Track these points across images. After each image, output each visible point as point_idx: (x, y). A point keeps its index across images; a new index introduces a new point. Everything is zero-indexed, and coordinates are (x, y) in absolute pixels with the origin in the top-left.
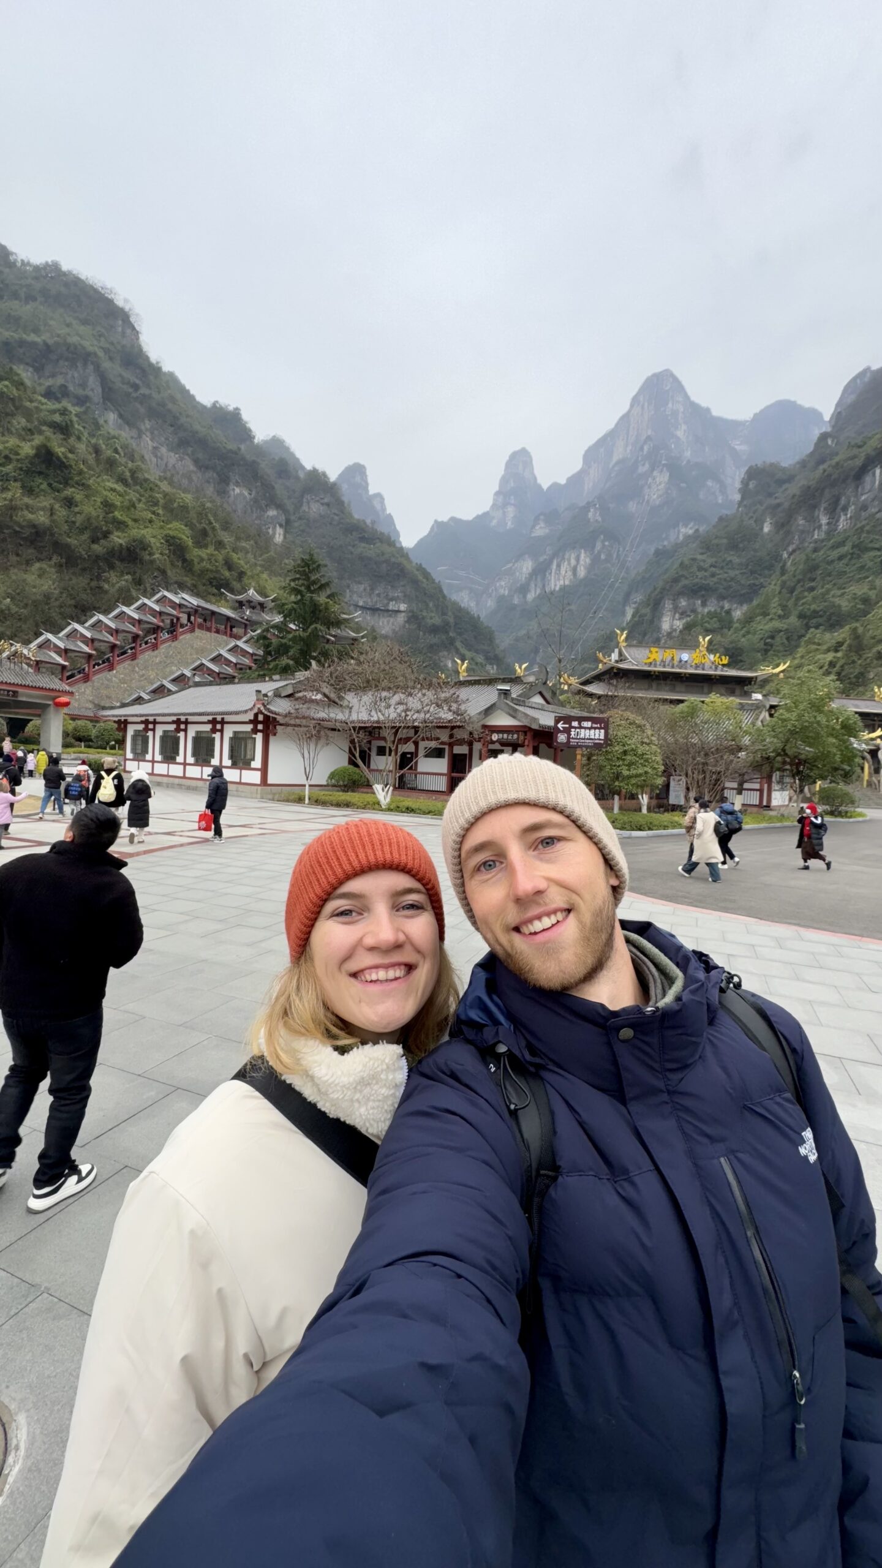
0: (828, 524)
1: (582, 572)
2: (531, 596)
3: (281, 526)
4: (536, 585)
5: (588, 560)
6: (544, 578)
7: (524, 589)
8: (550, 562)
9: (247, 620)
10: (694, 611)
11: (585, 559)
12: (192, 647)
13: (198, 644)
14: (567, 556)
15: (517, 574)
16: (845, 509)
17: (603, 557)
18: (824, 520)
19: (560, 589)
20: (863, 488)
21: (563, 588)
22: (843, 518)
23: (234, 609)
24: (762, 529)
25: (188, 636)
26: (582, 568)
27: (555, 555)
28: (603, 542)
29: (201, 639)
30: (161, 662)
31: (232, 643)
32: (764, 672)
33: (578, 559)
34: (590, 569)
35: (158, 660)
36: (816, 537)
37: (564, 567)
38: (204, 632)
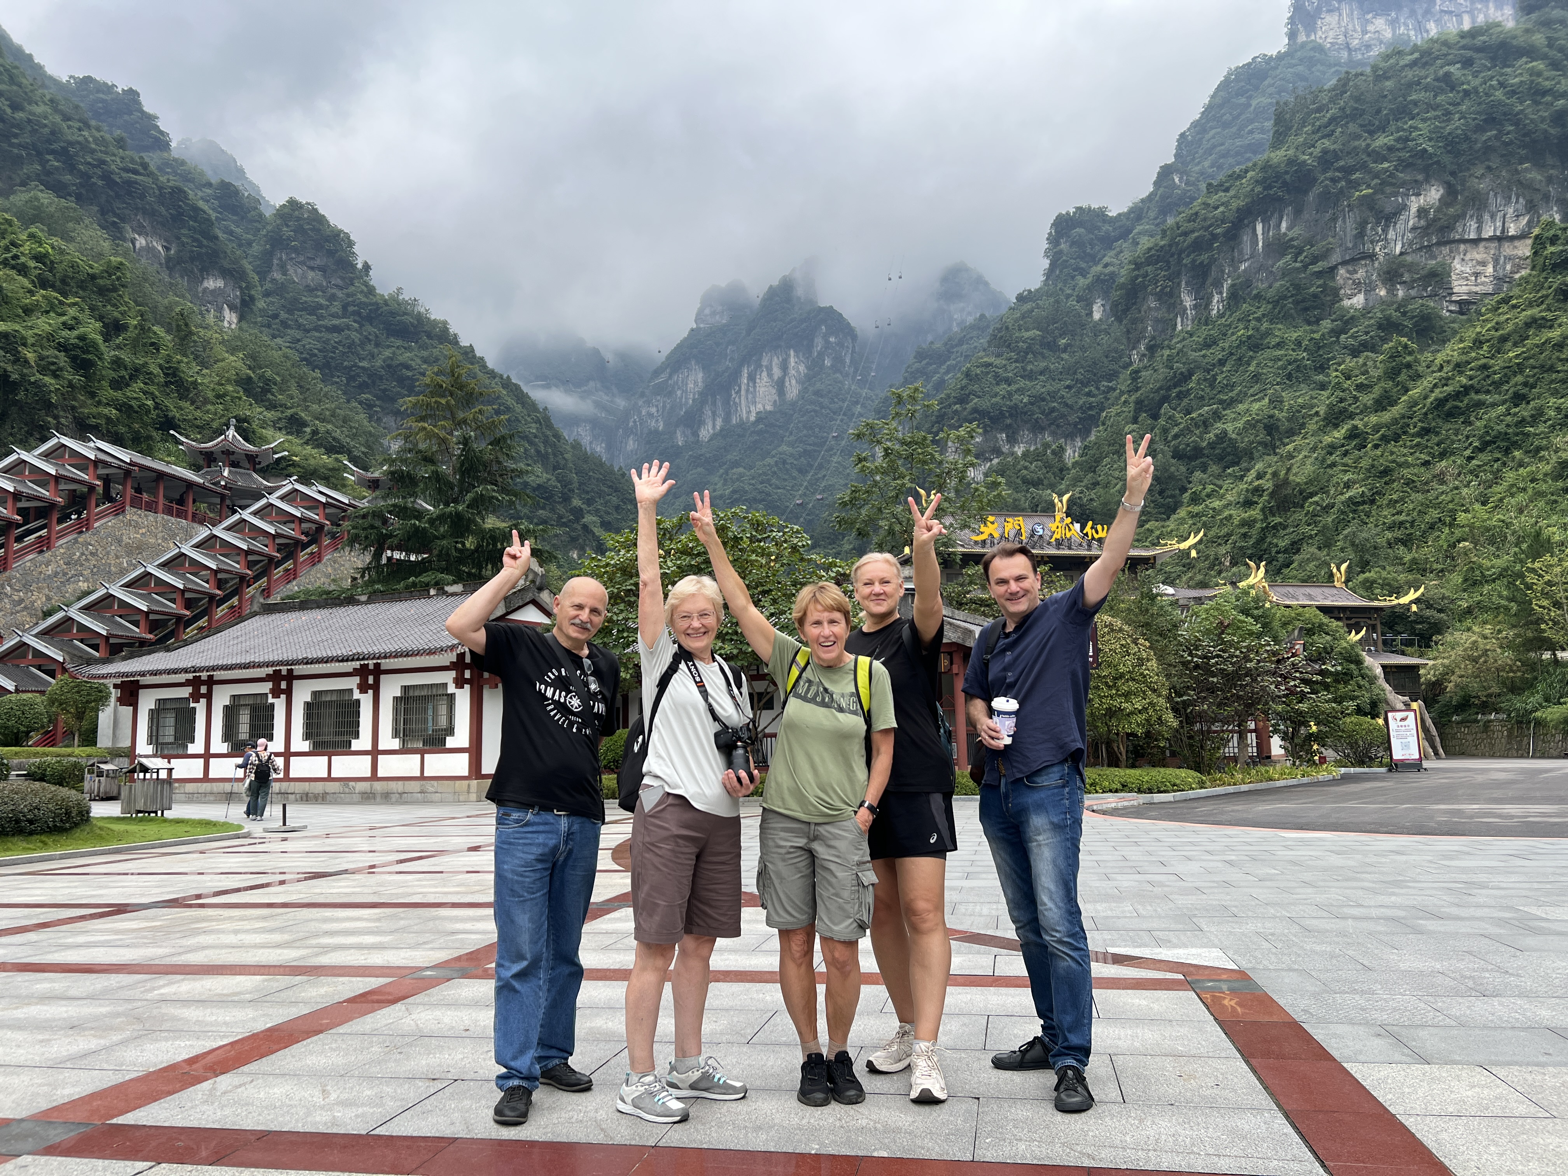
0: (1195, 307)
1: (793, 390)
2: (705, 433)
3: (232, 308)
4: (714, 413)
5: (802, 368)
6: (727, 402)
7: (692, 420)
8: (737, 374)
9: (225, 487)
10: (998, 452)
11: (797, 366)
12: (119, 541)
13: (131, 536)
14: (765, 362)
15: (679, 393)
16: (1218, 284)
17: (828, 362)
18: (1188, 301)
19: (759, 420)
20: (1241, 253)
21: (761, 418)
22: (1216, 298)
23: (197, 468)
24: (1090, 314)
25: (110, 522)
26: (794, 382)
27: (744, 360)
28: (825, 337)
29: (137, 526)
30: (56, 574)
31: (203, 533)
32: (1166, 549)
33: (784, 367)
34: (807, 381)
35: (50, 571)
36: (1179, 327)
37: (763, 380)
38: (142, 512)
